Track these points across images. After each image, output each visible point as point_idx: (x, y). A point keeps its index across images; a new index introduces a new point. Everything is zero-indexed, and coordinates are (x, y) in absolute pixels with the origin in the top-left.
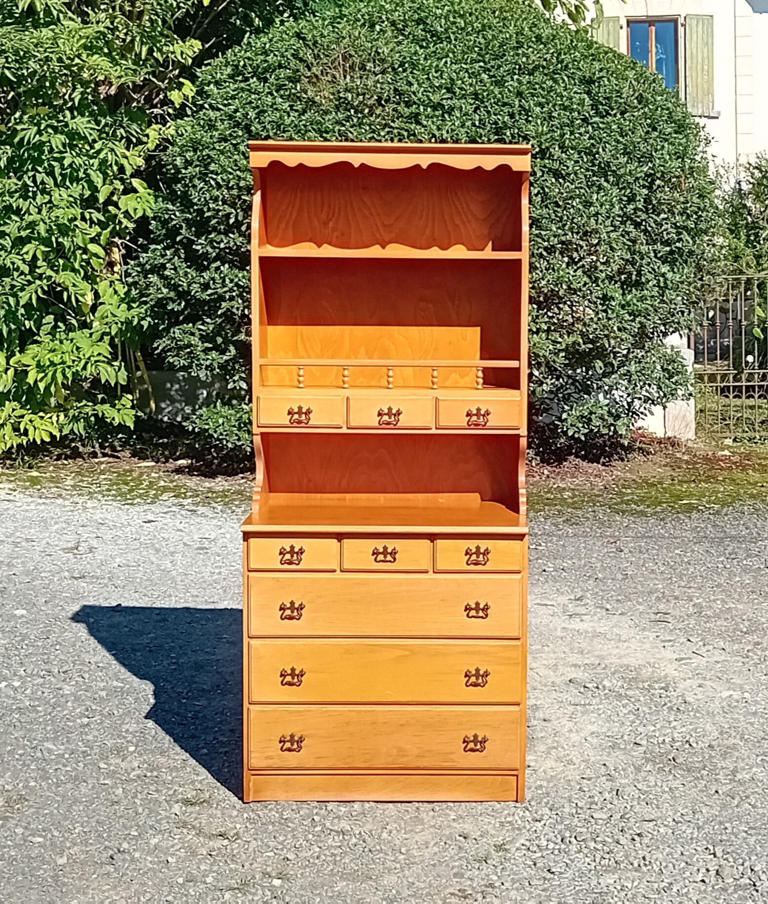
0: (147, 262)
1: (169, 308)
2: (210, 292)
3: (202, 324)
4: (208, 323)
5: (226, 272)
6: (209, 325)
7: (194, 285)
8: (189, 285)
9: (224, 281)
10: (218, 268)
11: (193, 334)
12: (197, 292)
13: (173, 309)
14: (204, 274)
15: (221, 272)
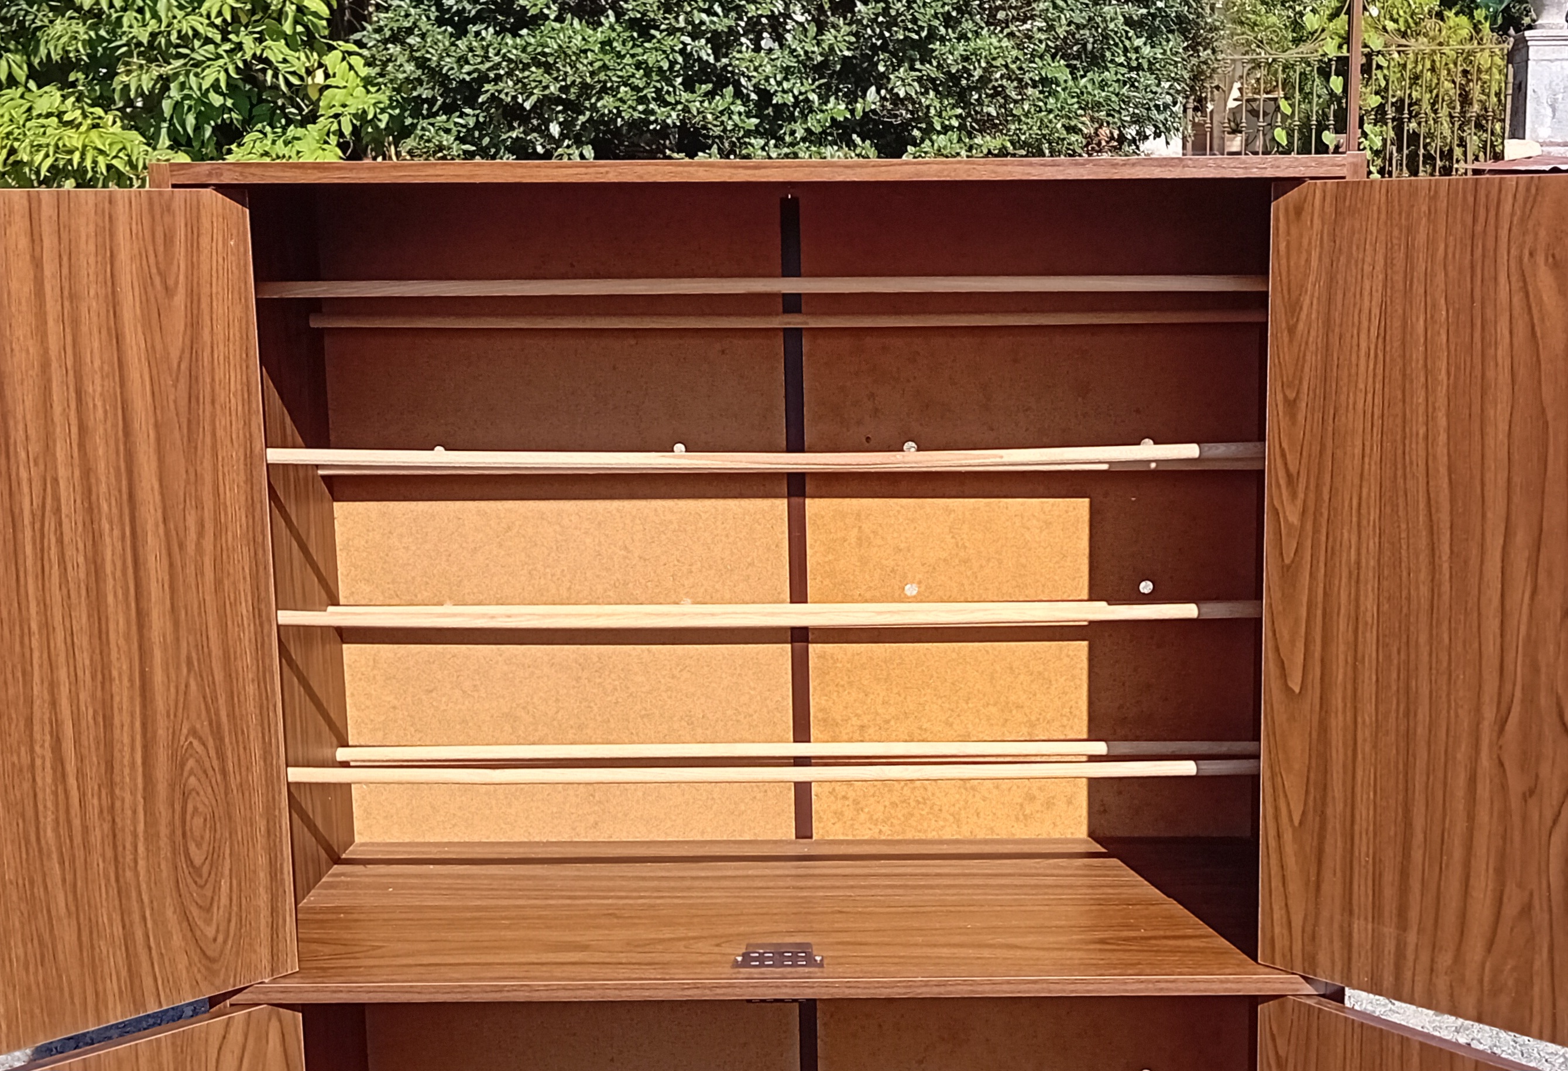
0: (386, 26)
1: (415, 94)
2: (467, 68)
3: (460, 117)
4: (467, 115)
5: (489, 38)
6: (470, 117)
7: (448, 59)
8: (441, 58)
9: (487, 52)
10: (477, 34)
11: (448, 131)
12: (452, 69)
13: (420, 96)
14: (459, 43)
15: (483, 39)
